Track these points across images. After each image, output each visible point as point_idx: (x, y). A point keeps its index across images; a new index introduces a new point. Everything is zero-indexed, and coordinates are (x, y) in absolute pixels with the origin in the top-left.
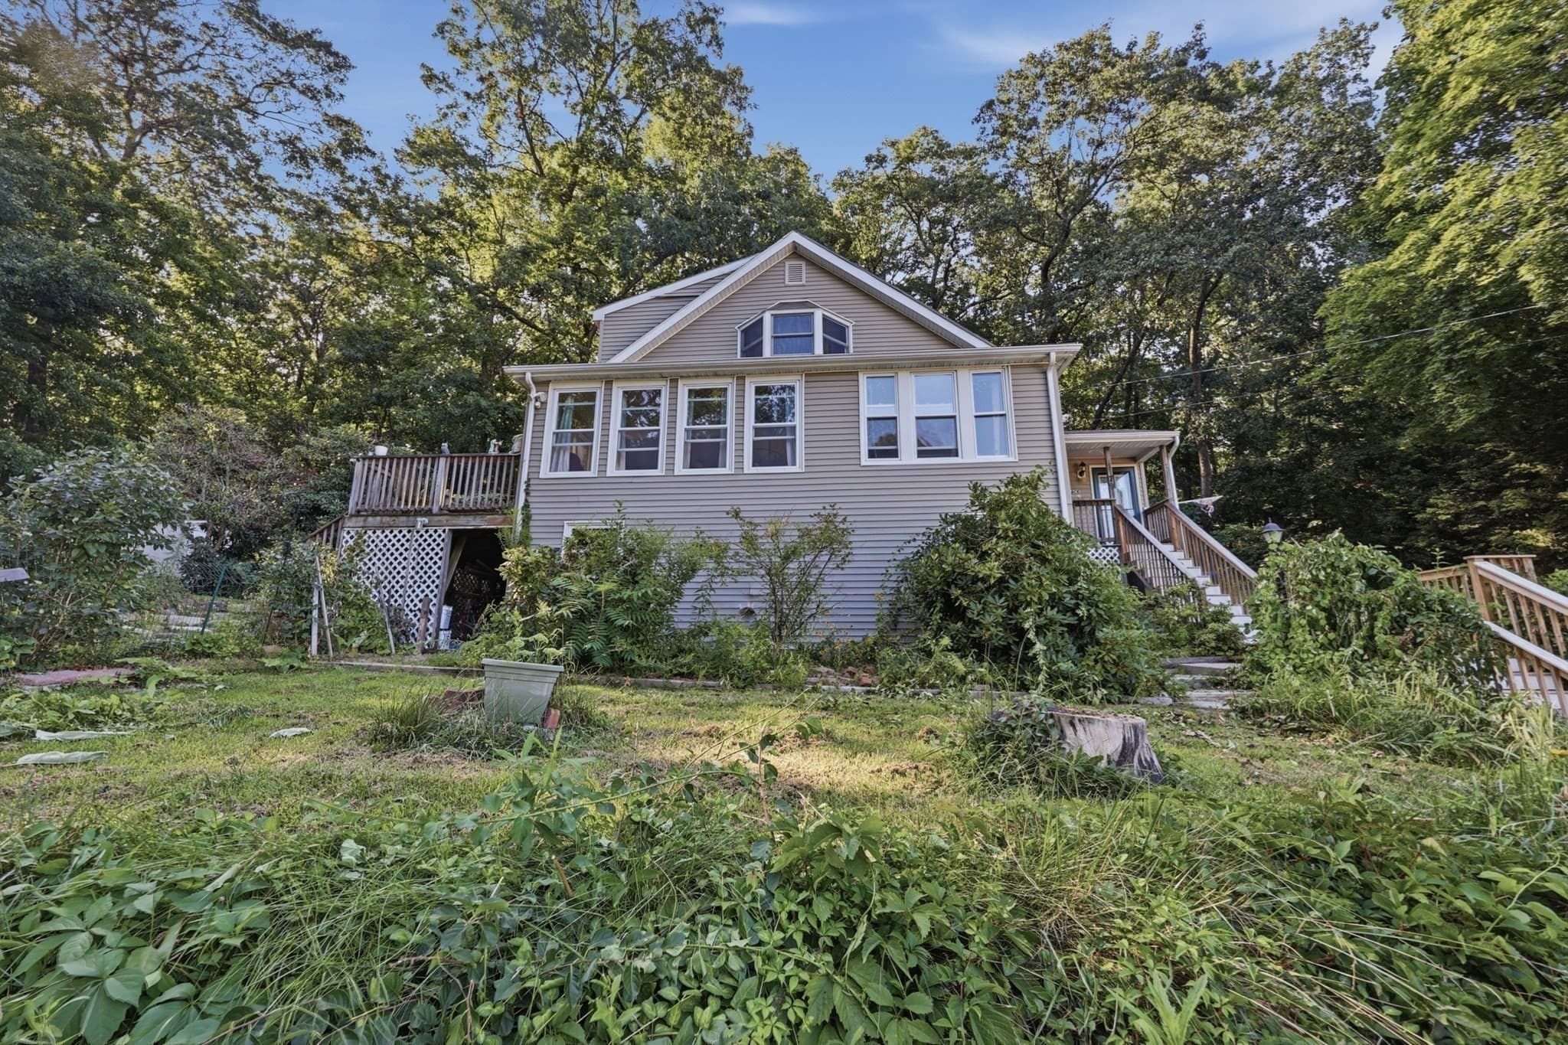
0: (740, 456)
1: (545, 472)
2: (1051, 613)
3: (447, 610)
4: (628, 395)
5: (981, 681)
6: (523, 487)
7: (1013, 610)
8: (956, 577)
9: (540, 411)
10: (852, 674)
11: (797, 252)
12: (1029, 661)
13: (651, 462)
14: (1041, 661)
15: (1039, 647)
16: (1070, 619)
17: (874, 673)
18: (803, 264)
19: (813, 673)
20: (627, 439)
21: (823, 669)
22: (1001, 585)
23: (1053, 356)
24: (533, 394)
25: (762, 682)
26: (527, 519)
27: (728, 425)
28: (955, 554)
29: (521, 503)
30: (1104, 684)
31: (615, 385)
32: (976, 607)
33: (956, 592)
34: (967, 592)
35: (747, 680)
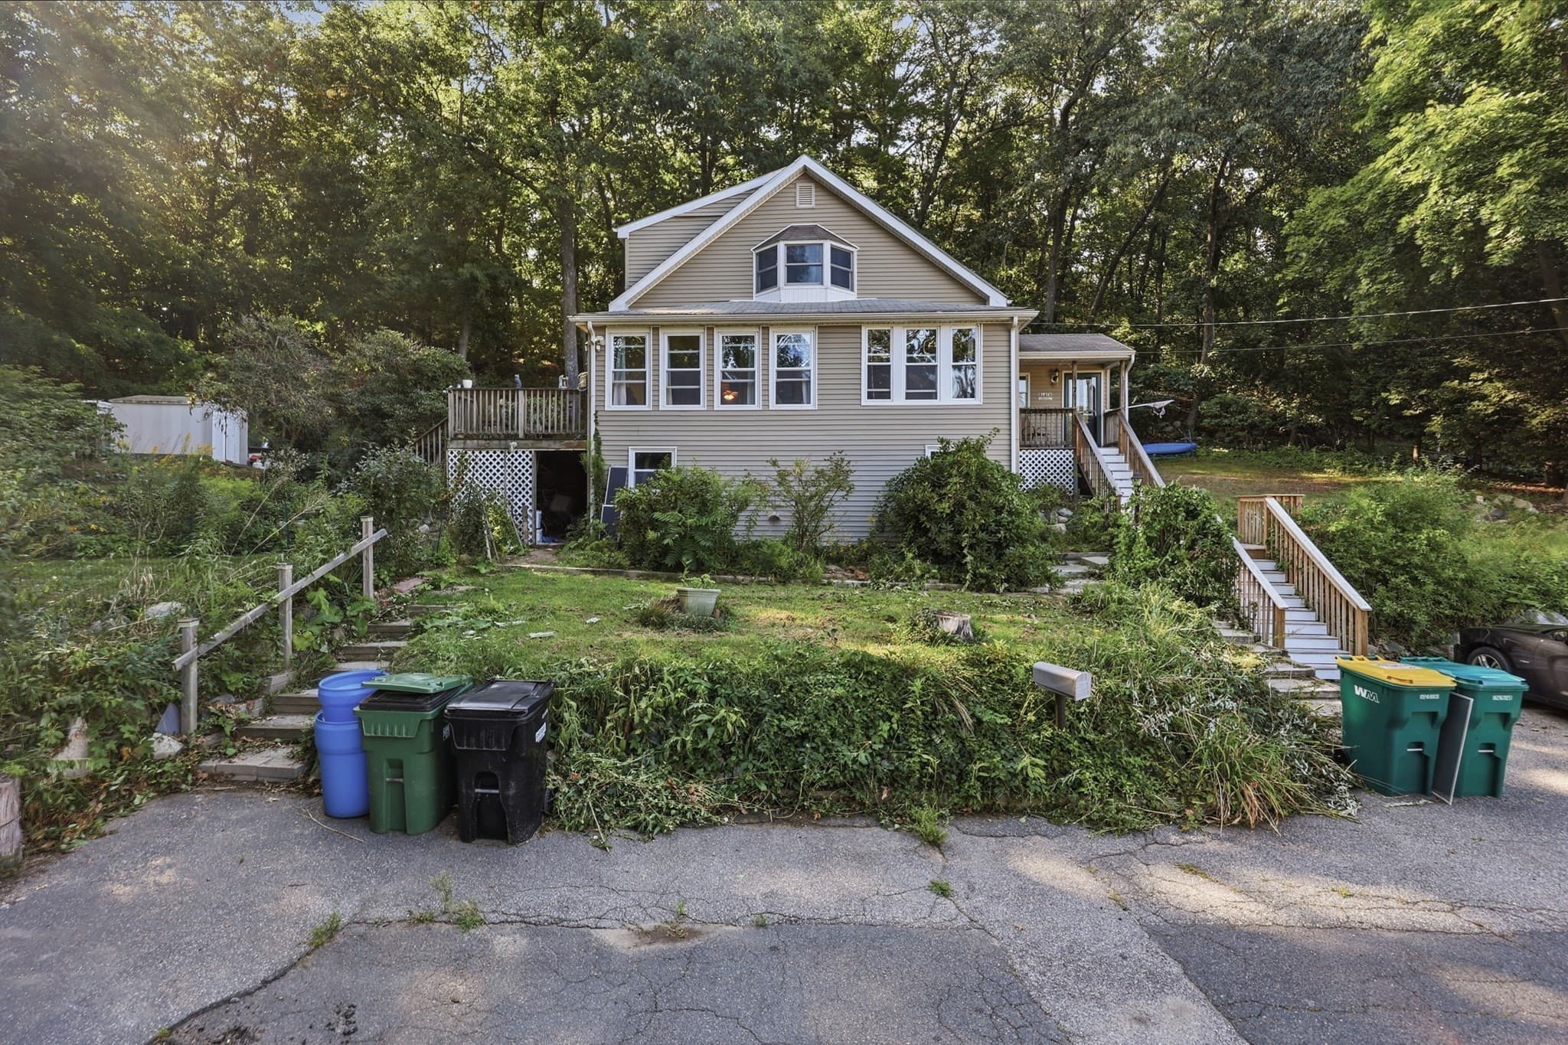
0: (766, 395)
1: (609, 406)
2: (981, 535)
3: (538, 513)
4: (673, 342)
5: (933, 577)
6: (593, 418)
7: (958, 532)
8: (923, 508)
9: (601, 354)
10: (852, 571)
11: (807, 175)
12: (962, 567)
13: (694, 397)
14: (969, 567)
15: (969, 558)
16: (995, 539)
17: (866, 571)
18: (813, 185)
19: (826, 570)
20: (674, 378)
21: (833, 567)
22: (951, 517)
23: (1016, 320)
24: (594, 339)
25: (795, 577)
26: (599, 443)
27: (756, 368)
28: (924, 493)
29: (593, 432)
30: (1007, 581)
31: (661, 332)
32: (934, 529)
33: (923, 518)
34: (930, 519)
35: (785, 577)
